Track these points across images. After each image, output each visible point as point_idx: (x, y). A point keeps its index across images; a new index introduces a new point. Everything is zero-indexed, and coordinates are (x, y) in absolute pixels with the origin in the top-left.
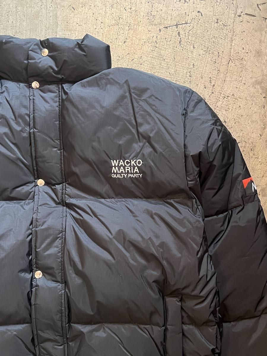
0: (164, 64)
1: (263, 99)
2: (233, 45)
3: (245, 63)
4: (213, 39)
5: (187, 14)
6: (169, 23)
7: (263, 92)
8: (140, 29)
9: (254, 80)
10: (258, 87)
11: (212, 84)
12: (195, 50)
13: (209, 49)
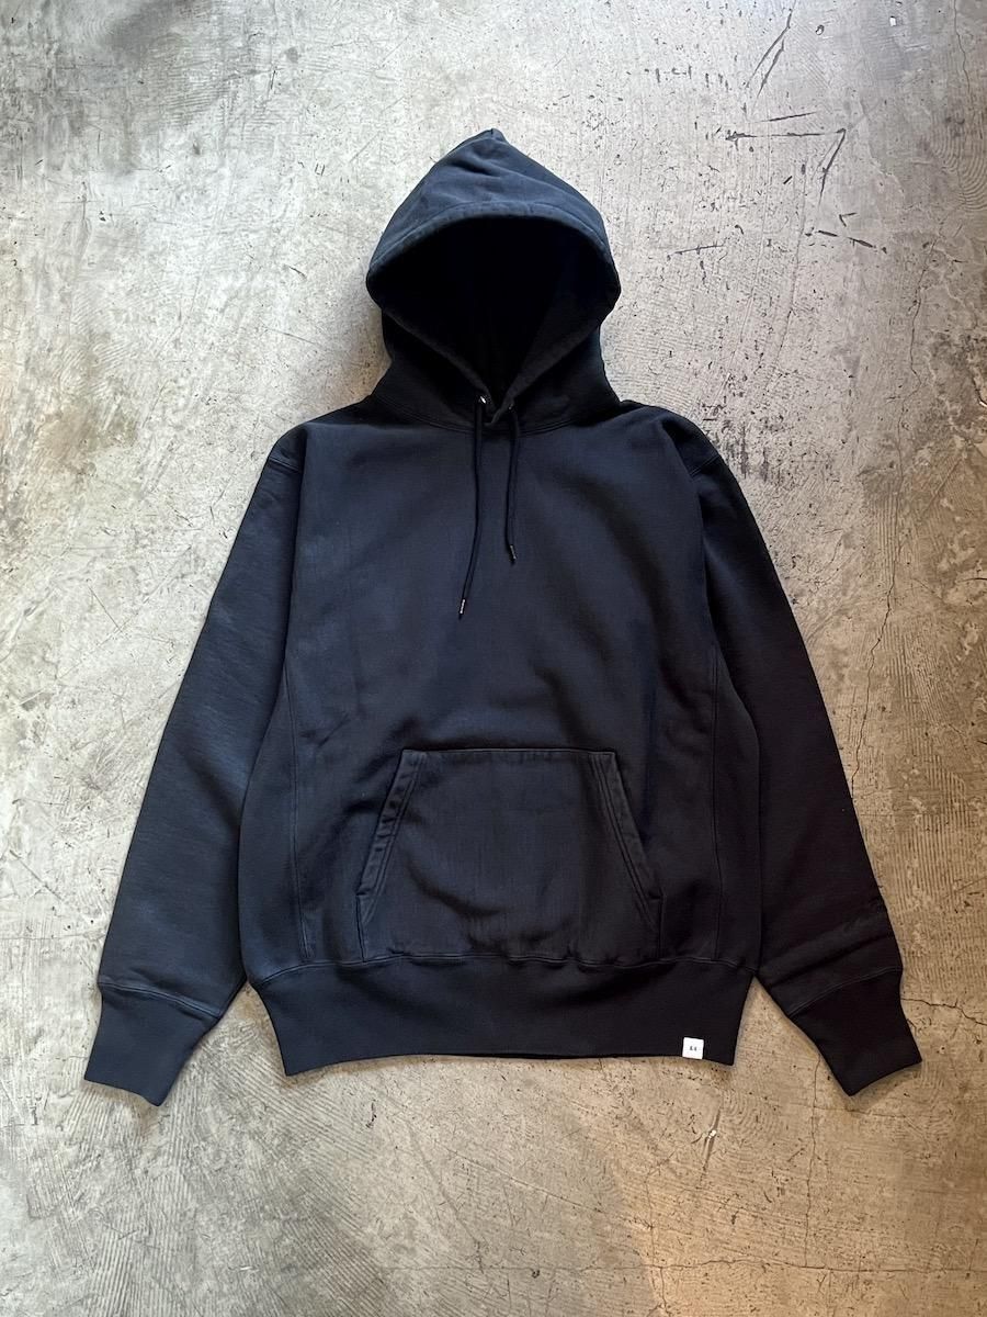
0: (675, 316)
1: (849, 379)
2: (797, 284)
3: (817, 316)
4: (762, 275)
5: (717, 230)
6: (684, 245)
7: (849, 368)
8: (634, 254)
9: (832, 346)
10: (840, 358)
11: (760, 352)
12: (729, 293)
13: (754, 292)
